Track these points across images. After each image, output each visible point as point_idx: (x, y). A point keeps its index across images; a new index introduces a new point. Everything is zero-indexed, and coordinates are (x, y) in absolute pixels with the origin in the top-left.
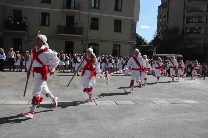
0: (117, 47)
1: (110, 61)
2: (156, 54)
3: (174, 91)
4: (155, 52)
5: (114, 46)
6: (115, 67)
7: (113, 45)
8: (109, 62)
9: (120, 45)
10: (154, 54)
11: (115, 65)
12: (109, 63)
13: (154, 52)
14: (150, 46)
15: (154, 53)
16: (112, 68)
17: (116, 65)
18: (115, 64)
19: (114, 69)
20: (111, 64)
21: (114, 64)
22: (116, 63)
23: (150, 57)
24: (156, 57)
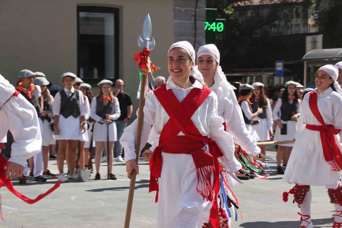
1: (70, 108)
5: (82, 14)
6: (100, 137)
7: (80, 9)
8: (62, 112)
9: (116, 12)
11: (101, 129)
12: (62, 118)
14: (284, 4)
16: (80, 143)
18: (98, 118)
19: (91, 149)
20: (77, 120)
21: (90, 120)
22: (104, 118)
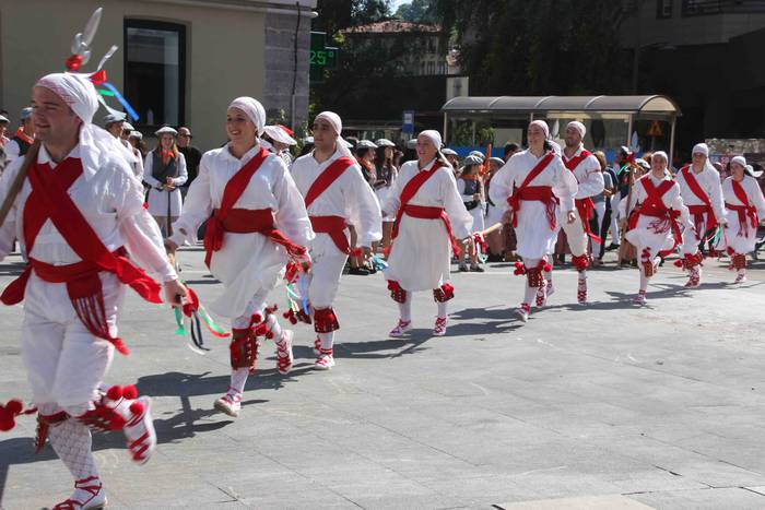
0: (161, 42)
2: (471, 94)
3: (663, 393)
4: (465, 81)
5: (132, 31)
7: (129, 23)
9: (181, 30)
10: (457, 94)
13: (450, 83)
14: (415, 33)
15: (458, 87)
17: (164, 194)
18: (155, 183)
22: (164, 182)
23: (416, 119)
24: (469, 123)
